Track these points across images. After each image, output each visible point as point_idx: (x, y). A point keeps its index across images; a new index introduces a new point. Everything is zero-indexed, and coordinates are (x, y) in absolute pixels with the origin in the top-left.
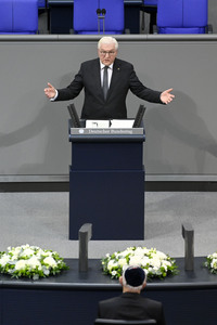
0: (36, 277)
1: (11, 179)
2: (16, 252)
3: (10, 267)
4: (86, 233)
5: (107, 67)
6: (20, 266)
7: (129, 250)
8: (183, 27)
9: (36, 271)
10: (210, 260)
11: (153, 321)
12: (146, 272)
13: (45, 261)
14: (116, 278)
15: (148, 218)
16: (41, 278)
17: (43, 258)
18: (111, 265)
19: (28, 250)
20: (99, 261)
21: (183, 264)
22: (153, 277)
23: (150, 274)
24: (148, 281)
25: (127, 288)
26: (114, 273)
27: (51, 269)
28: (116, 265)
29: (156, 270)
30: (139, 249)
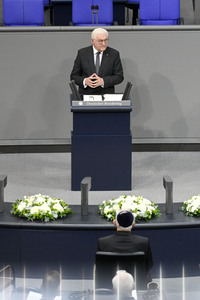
0: (47, 220)
1: (23, 143)
2: (31, 200)
3: (26, 211)
4: (86, 185)
5: (98, 53)
6: (34, 211)
7: (121, 198)
8: (160, 20)
9: (47, 215)
10: (186, 205)
11: (142, 253)
12: (135, 215)
13: (54, 207)
14: (111, 220)
15: (134, 173)
16: (51, 220)
17: (53, 204)
18: (107, 210)
19: (40, 199)
20: (97, 206)
21: (164, 209)
22: (141, 219)
23: (138, 217)
24: (137, 222)
25: (120, 228)
26: (109, 216)
27: (59, 213)
28: (111, 210)
29: (143, 213)
30: (129, 197)
